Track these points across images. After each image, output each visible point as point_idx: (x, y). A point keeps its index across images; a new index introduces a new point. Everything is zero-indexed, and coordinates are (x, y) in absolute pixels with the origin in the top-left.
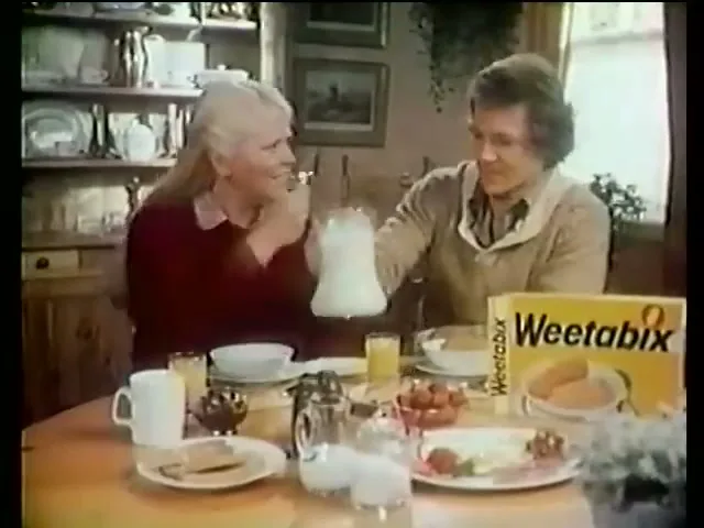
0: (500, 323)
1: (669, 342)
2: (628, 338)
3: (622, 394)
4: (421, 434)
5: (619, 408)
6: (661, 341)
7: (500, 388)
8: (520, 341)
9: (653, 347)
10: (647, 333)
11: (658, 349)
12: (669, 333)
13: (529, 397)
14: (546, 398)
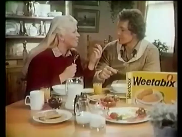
0: (129, 79)
1: (174, 84)
2: (163, 83)
3: (162, 98)
4: (108, 109)
5: (161, 102)
6: (172, 84)
7: (129, 97)
9: (170, 86)
10: (168, 82)
11: (171, 86)
12: (174, 82)
13: (137, 99)
14: (142, 99)
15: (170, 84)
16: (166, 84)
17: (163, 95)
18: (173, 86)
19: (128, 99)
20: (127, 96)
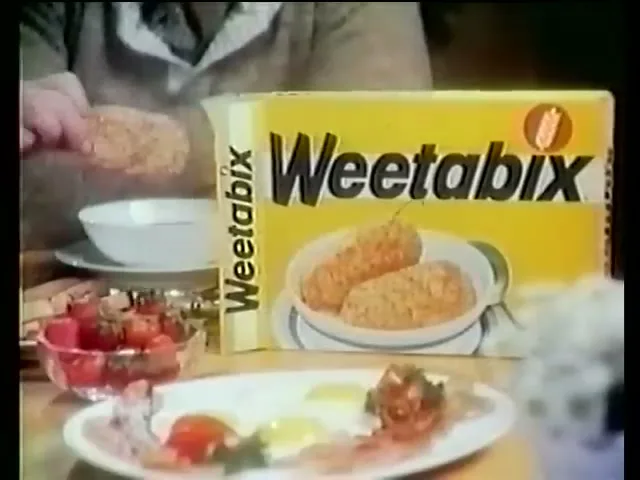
0: (240, 158)
1: (581, 180)
2: (500, 176)
3: (488, 292)
5: (484, 322)
6: (565, 181)
8: (280, 194)
9: (548, 194)
10: (536, 164)
11: (559, 195)
12: (580, 163)
13: (301, 307)
14: (337, 309)
15: (547, 175)
16: (522, 181)
17: (500, 270)
18: (571, 195)
19: (229, 310)
20: (223, 290)
